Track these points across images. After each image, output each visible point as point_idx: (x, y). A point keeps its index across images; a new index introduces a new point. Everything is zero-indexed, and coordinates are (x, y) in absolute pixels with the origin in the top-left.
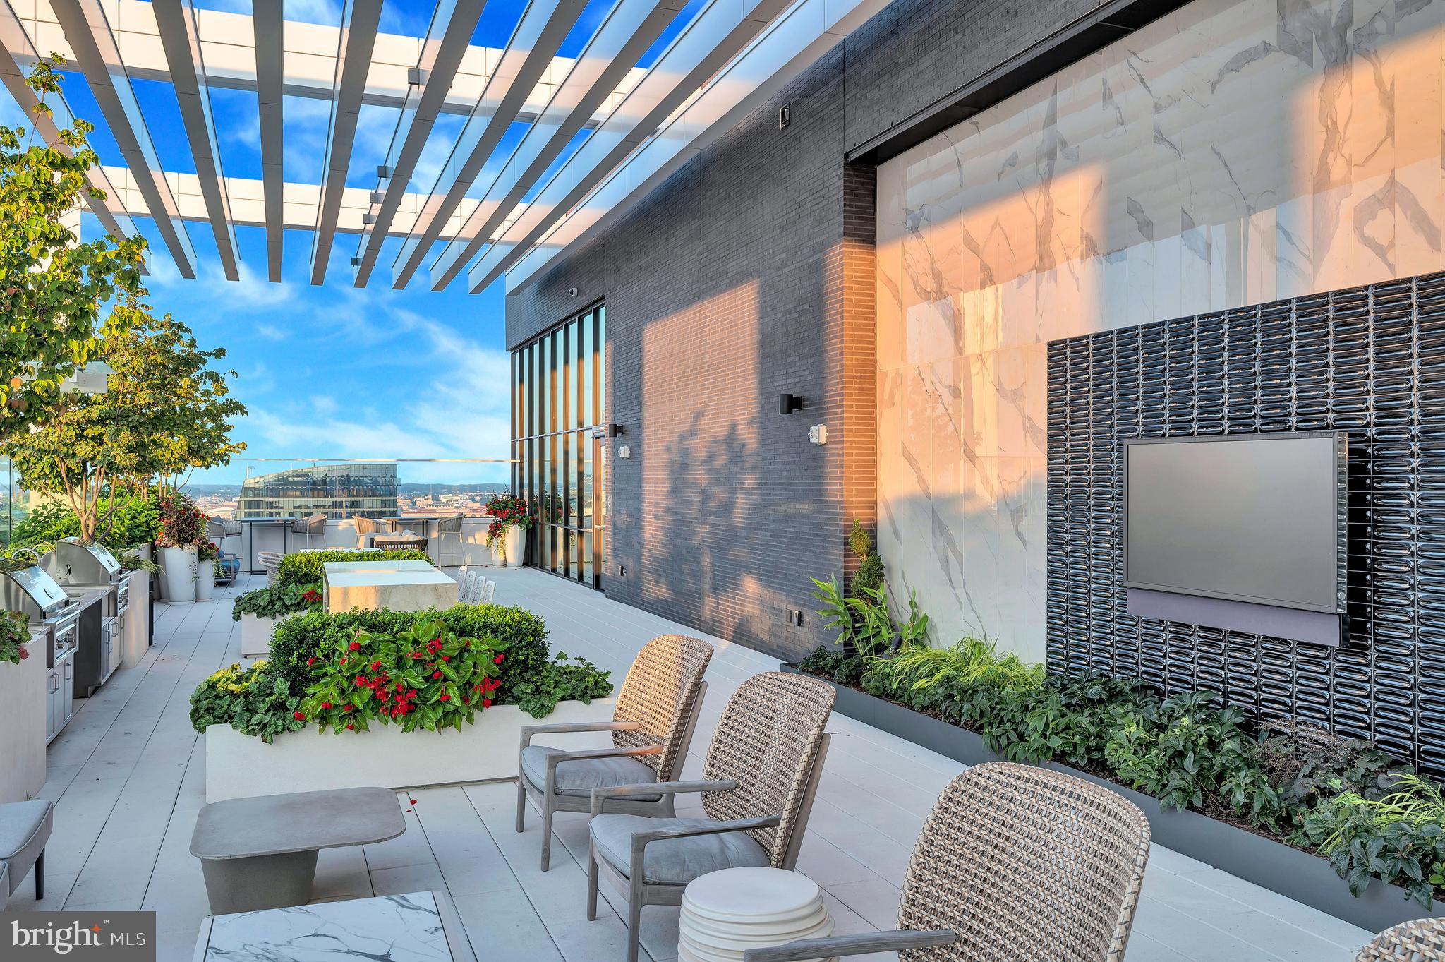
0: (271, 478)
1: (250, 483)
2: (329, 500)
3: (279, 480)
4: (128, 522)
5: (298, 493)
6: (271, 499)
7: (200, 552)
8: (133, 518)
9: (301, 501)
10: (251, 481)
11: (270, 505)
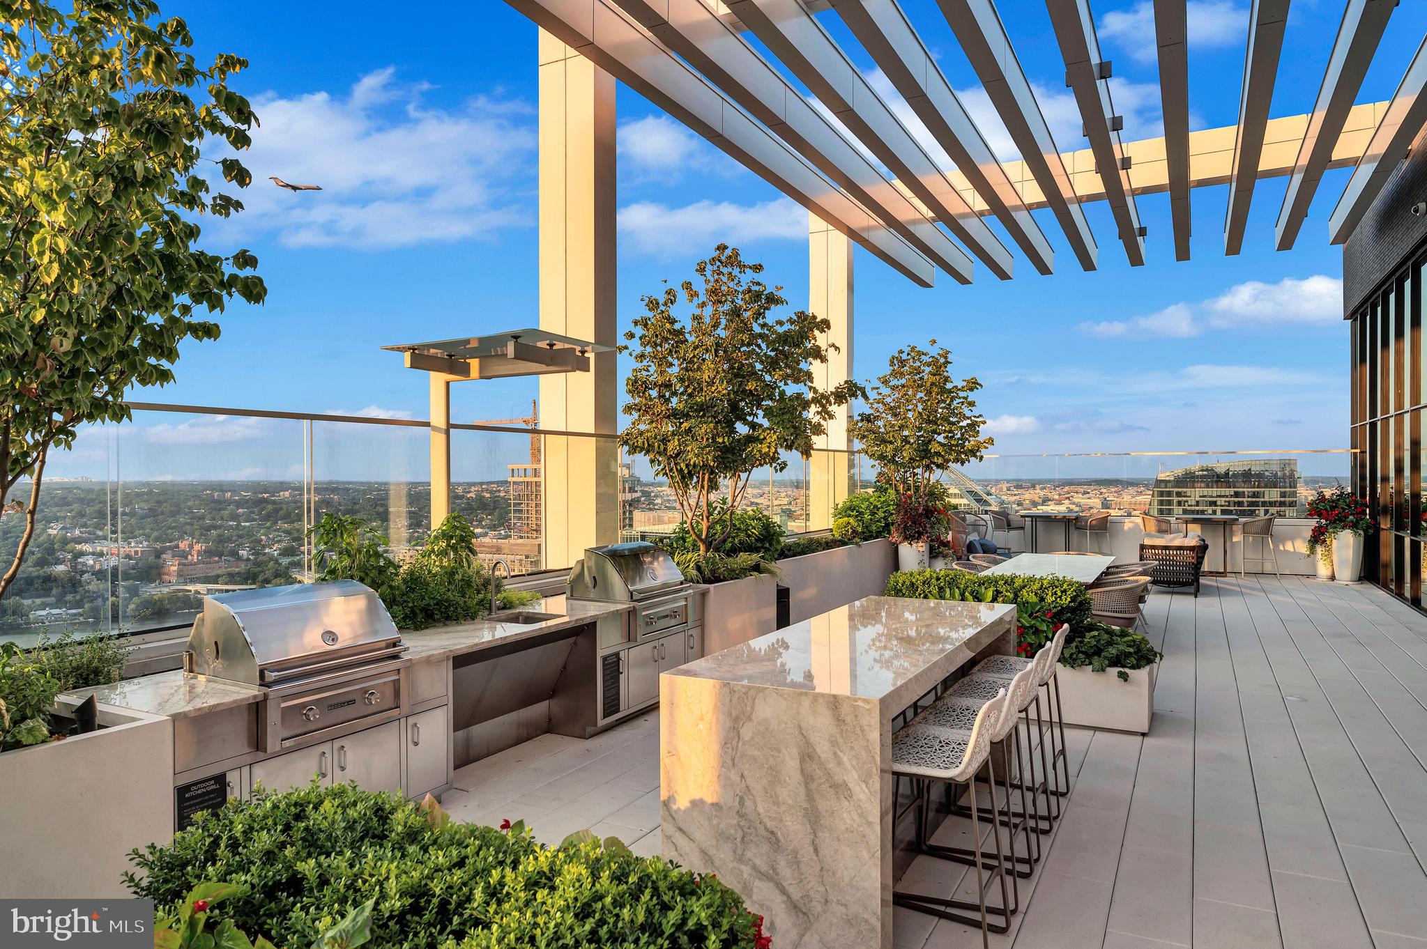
0: (1180, 472)
1: (1162, 476)
2: (1232, 491)
3: (1186, 474)
4: (867, 517)
5: (1203, 485)
6: (1180, 490)
7: (931, 549)
8: (873, 514)
9: (1206, 491)
10: (1163, 475)
11: (1179, 494)
